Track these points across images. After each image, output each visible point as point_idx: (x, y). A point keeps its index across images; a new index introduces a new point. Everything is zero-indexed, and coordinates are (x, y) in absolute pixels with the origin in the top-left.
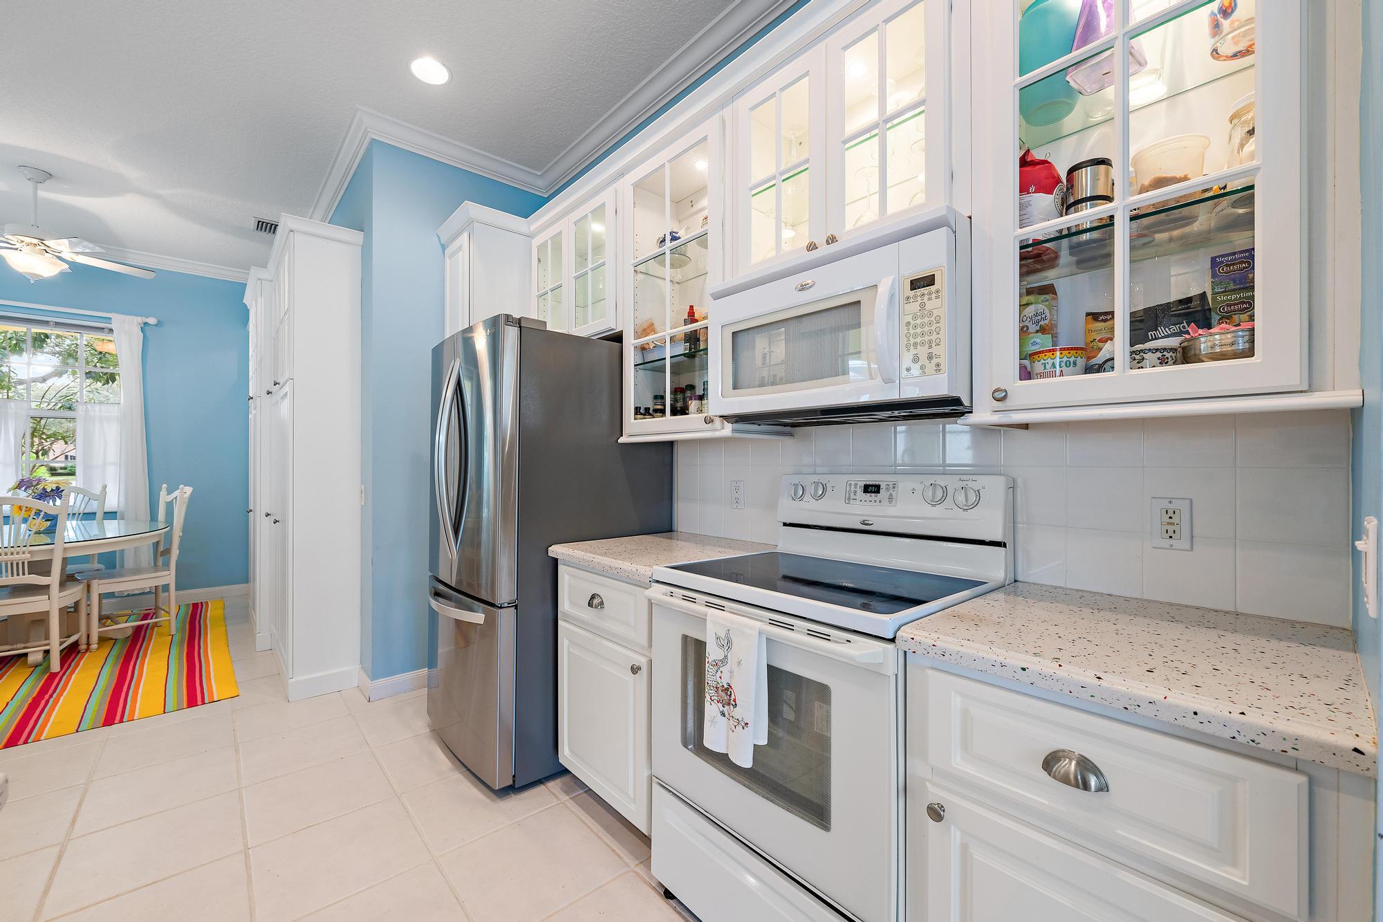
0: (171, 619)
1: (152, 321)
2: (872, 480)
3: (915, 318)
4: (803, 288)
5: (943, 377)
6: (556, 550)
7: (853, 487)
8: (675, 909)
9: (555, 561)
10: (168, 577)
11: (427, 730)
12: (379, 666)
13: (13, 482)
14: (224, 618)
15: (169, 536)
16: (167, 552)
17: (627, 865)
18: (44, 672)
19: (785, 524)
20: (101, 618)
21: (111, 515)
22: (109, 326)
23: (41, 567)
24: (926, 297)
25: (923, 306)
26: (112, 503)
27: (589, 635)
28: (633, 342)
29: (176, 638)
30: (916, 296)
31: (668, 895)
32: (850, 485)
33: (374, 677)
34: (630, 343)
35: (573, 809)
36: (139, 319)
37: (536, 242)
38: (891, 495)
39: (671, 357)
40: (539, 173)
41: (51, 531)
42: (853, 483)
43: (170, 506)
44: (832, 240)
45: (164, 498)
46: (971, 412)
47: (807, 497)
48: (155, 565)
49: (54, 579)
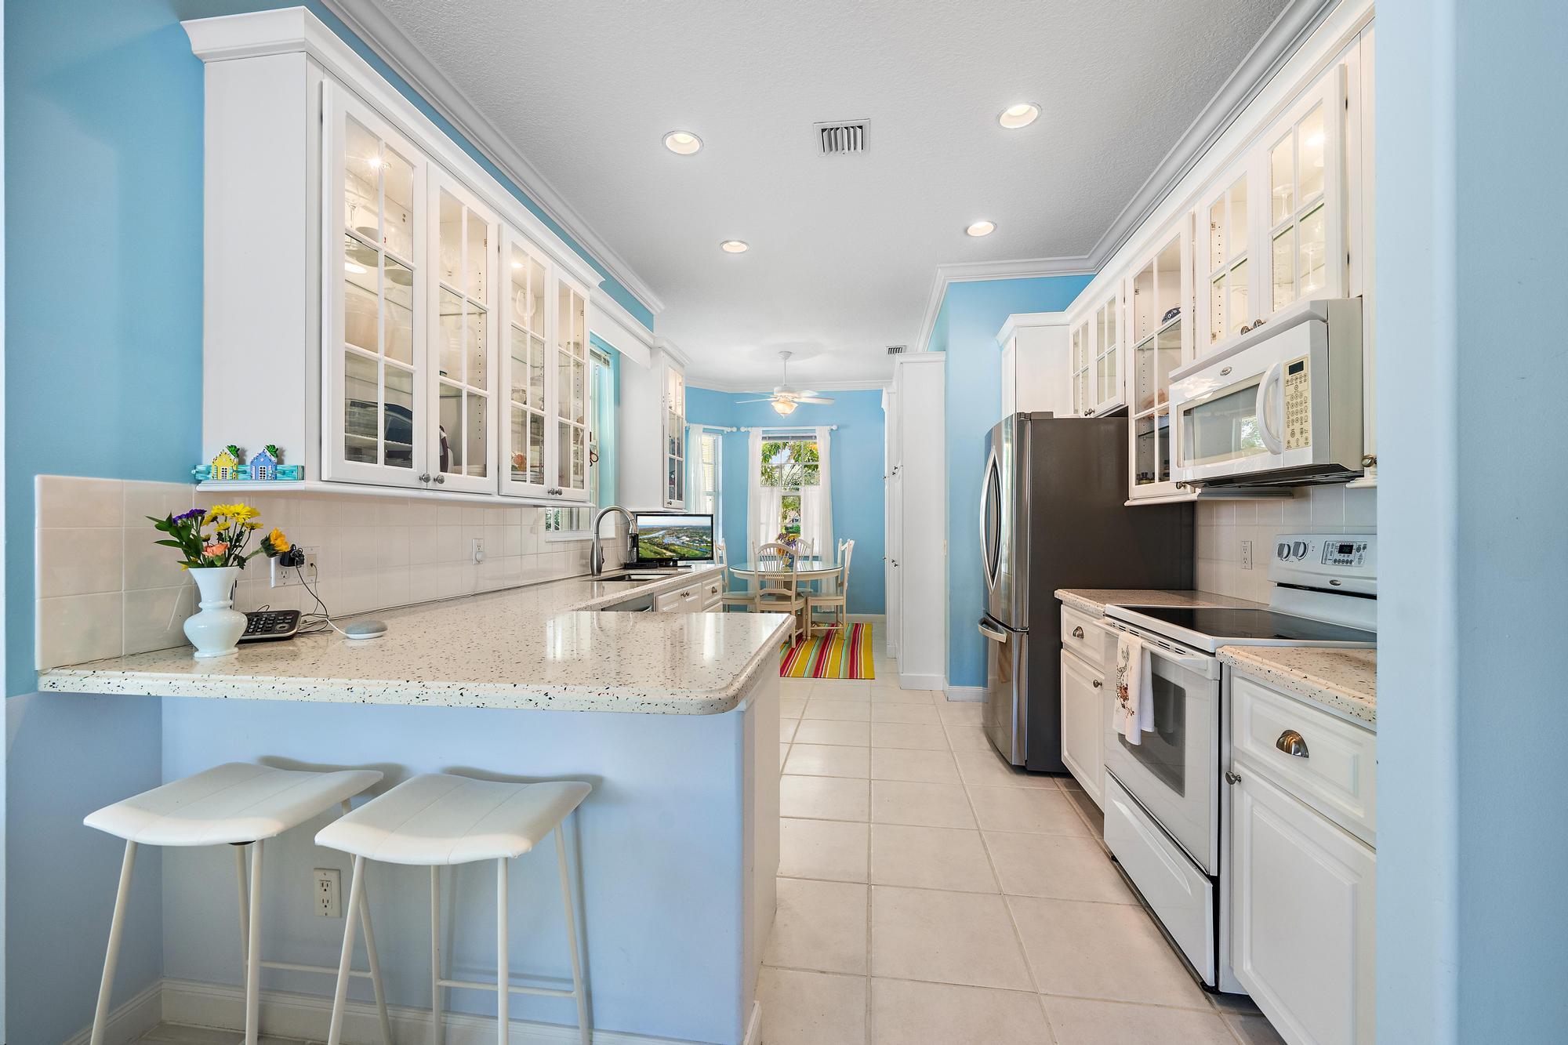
0: (845, 629)
1: (834, 427)
2: (1346, 540)
3: (1292, 398)
4: (1225, 372)
5: (1310, 449)
6: (1060, 594)
7: (1330, 547)
8: (1116, 867)
9: (1061, 602)
10: (842, 601)
11: (981, 726)
12: (955, 677)
13: (776, 536)
14: (872, 635)
15: (843, 571)
16: (842, 584)
17: (1093, 836)
18: (788, 647)
19: (1280, 585)
20: (812, 623)
21: (815, 558)
22: (815, 434)
23: (787, 585)
24: (1299, 380)
25: (1296, 387)
26: (817, 551)
27: (1076, 659)
28: (1134, 416)
29: (846, 641)
30: (1292, 380)
31: (1114, 859)
32: (1329, 545)
33: (951, 684)
34: (1133, 417)
35: (1068, 797)
36: (828, 428)
37: (1072, 329)
38: (1361, 555)
39: (1160, 429)
40: (1087, 257)
41: (791, 565)
42: (1331, 543)
43: (843, 552)
44: (1258, 323)
45: (841, 548)
46: (1363, 476)
47: (1291, 557)
48: (837, 593)
49: (792, 593)
